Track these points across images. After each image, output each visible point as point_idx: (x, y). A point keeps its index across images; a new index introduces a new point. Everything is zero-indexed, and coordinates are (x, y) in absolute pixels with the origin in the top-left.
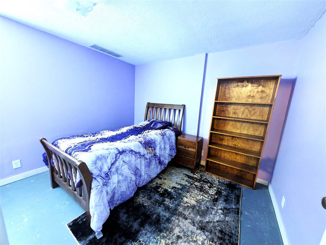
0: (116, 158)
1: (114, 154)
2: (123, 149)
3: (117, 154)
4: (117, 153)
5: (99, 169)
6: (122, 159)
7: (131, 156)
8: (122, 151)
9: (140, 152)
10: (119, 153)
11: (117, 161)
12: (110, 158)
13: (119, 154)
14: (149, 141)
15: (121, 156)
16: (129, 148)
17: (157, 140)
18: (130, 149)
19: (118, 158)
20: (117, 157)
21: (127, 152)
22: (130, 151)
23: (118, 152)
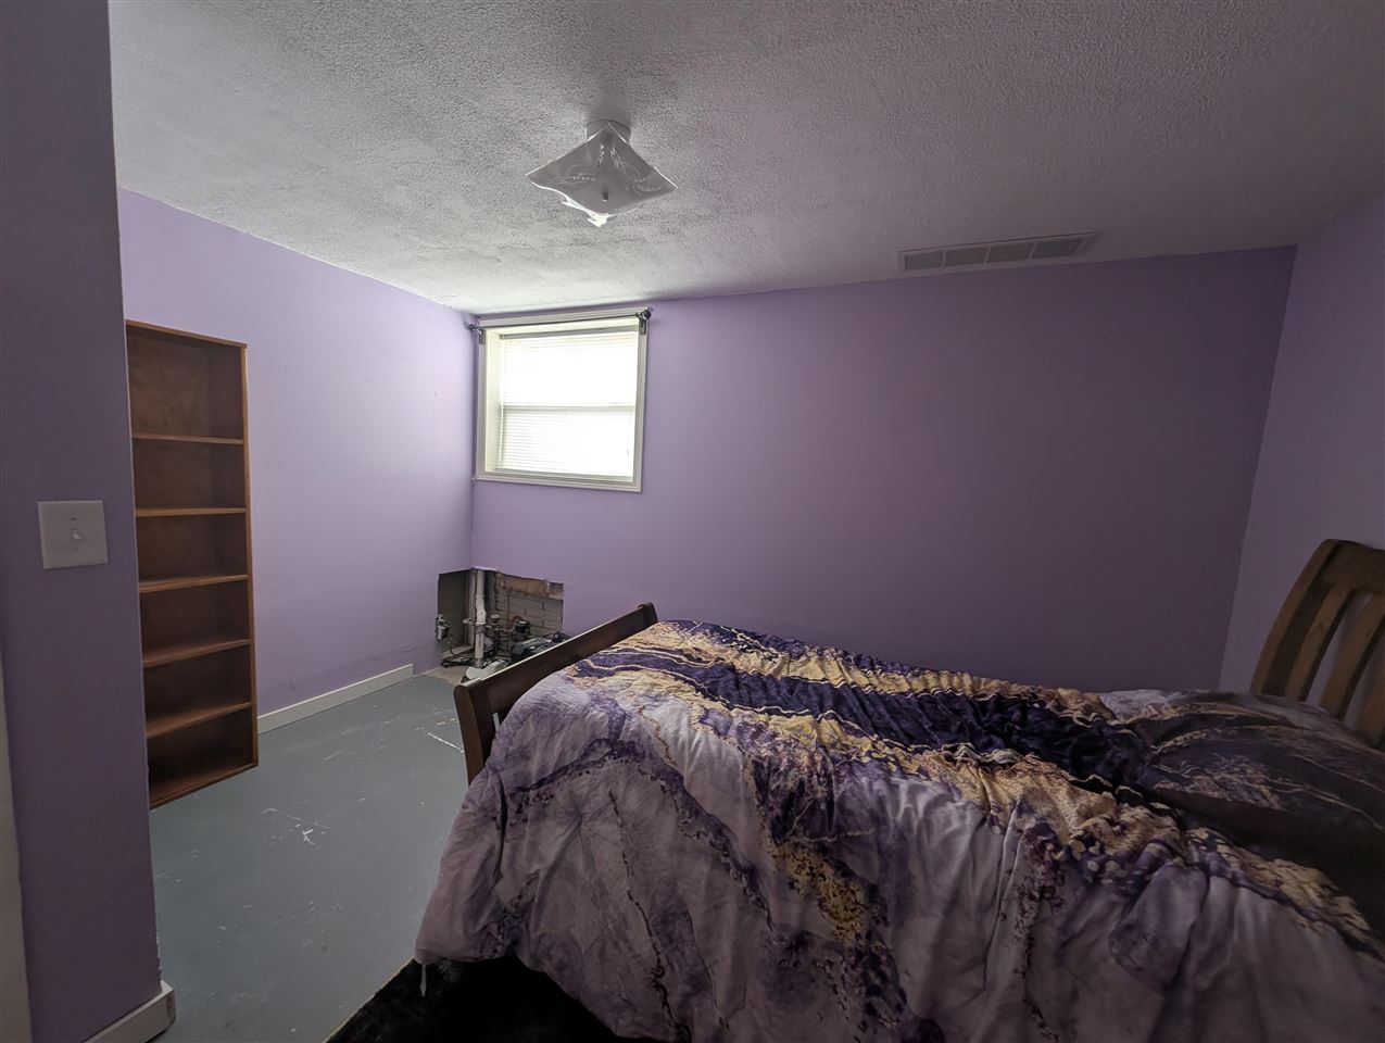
0: (586, 754)
1: (588, 735)
2: (636, 740)
3: (600, 741)
4: (602, 736)
5: (511, 748)
6: (607, 780)
7: (655, 804)
8: (626, 740)
9: (723, 825)
10: (607, 741)
11: (584, 771)
12: (565, 739)
13: (608, 750)
14: (842, 808)
15: (610, 763)
16: (668, 757)
17: (942, 865)
18: (667, 761)
19: (594, 763)
20: (591, 758)
21: (647, 765)
22: (663, 771)
23: (605, 736)
